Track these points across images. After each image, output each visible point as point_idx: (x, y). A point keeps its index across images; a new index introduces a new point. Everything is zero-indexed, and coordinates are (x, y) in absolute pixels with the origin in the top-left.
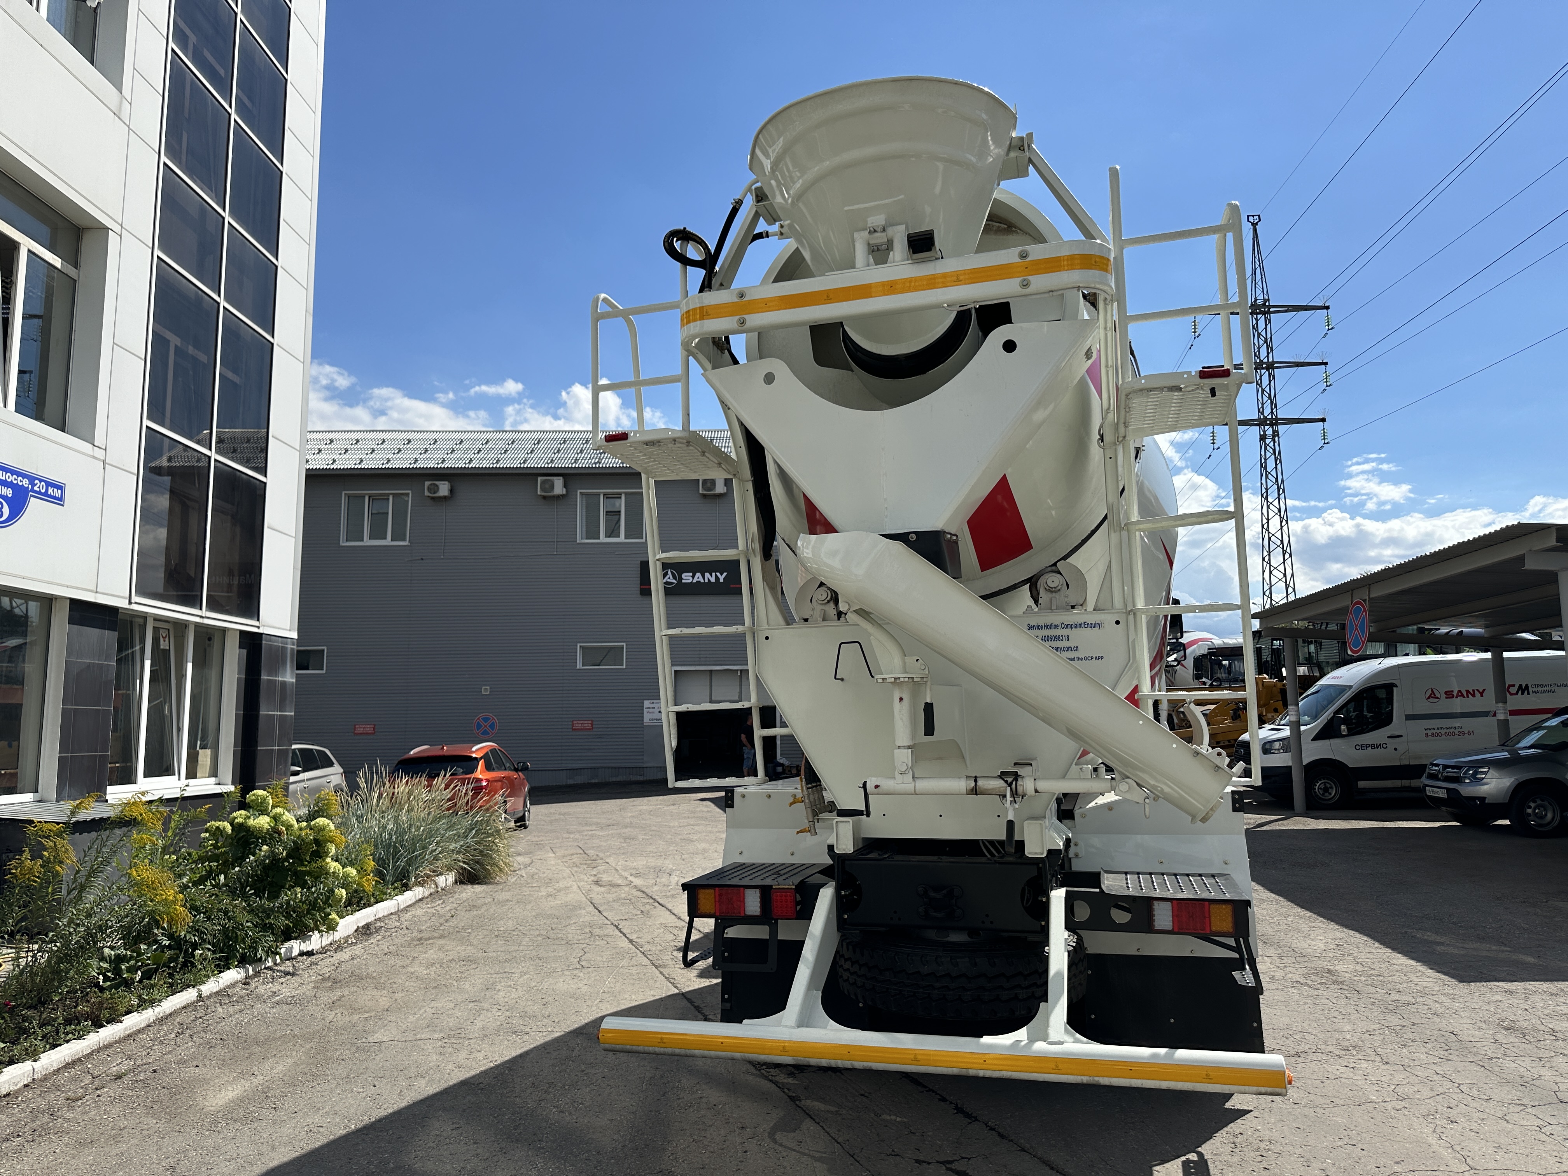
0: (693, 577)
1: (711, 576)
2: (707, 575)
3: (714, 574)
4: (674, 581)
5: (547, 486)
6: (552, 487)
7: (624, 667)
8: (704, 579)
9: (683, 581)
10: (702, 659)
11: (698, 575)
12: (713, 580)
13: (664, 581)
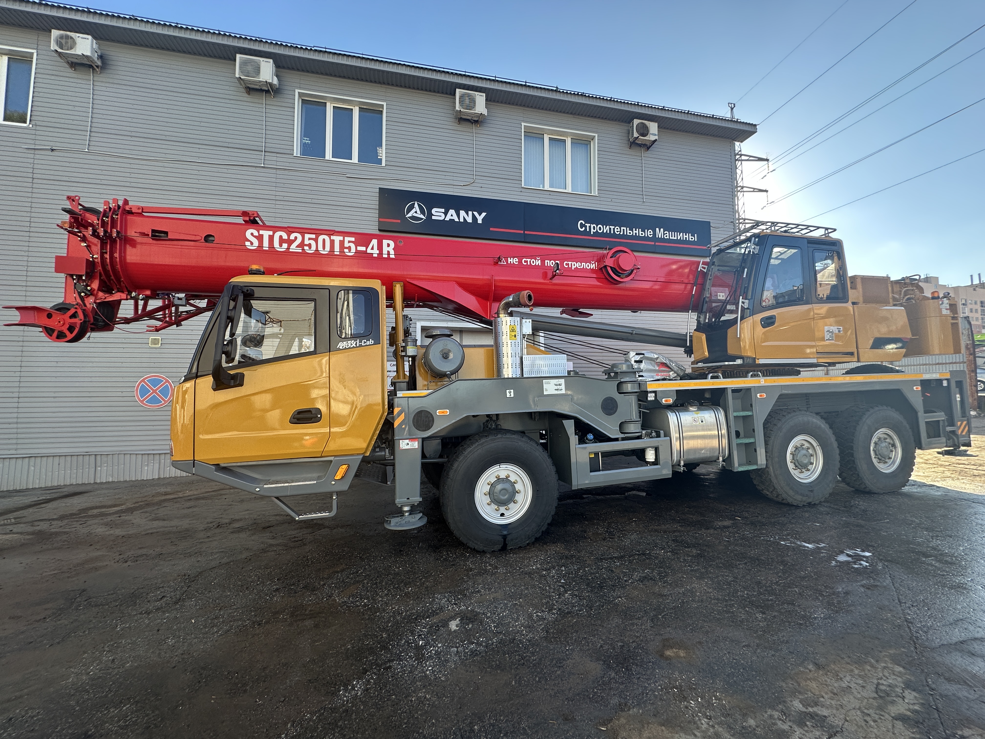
0: (446, 214)
1: (468, 215)
2: (462, 213)
3: (470, 213)
4: (422, 216)
5: (249, 68)
6: (257, 70)
8: (459, 218)
9: (433, 218)
11: (452, 212)
12: (469, 220)
13: (410, 215)
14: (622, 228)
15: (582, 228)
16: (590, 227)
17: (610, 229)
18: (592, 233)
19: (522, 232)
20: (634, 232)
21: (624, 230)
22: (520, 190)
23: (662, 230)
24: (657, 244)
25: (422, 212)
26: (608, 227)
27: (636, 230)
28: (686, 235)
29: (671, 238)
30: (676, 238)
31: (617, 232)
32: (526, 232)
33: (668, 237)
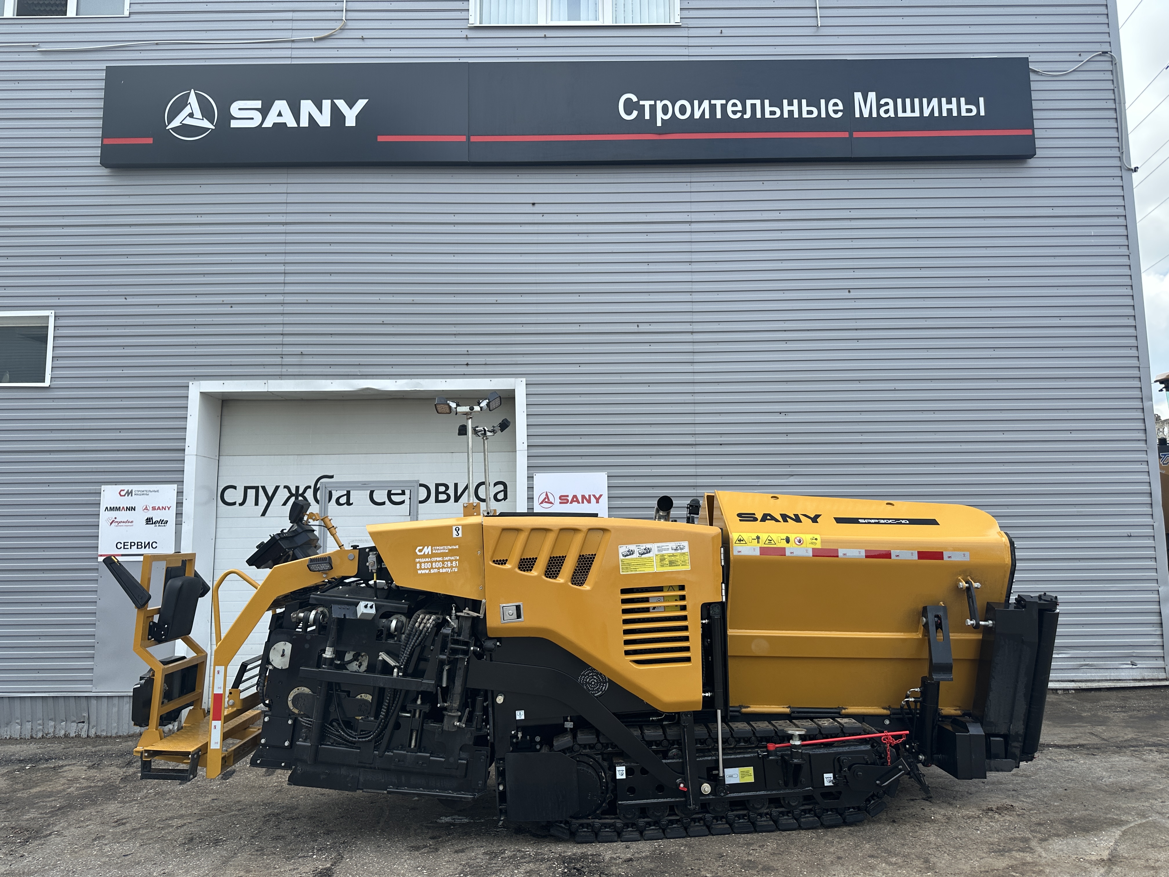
0: (264, 112)
1: (320, 109)
2: (307, 106)
3: (327, 104)
4: (206, 124)
7: (47, 384)
8: (297, 119)
9: (234, 124)
10: (287, 360)
11: (281, 105)
12: (324, 120)
13: (176, 123)
14: (749, 102)
15: (628, 112)
16: (653, 108)
17: (713, 108)
18: (659, 124)
19: (463, 139)
20: (786, 108)
21: (753, 106)
22: (464, 33)
23: (872, 96)
24: (856, 135)
25: (207, 112)
26: (706, 104)
27: (790, 104)
28: (949, 102)
29: (900, 114)
30: (917, 114)
31: (734, 112)
32: (473, 139)
33: (892, 114)
